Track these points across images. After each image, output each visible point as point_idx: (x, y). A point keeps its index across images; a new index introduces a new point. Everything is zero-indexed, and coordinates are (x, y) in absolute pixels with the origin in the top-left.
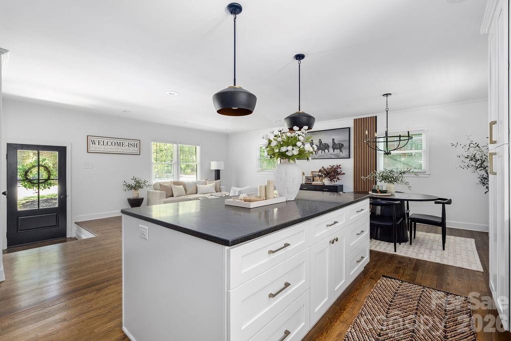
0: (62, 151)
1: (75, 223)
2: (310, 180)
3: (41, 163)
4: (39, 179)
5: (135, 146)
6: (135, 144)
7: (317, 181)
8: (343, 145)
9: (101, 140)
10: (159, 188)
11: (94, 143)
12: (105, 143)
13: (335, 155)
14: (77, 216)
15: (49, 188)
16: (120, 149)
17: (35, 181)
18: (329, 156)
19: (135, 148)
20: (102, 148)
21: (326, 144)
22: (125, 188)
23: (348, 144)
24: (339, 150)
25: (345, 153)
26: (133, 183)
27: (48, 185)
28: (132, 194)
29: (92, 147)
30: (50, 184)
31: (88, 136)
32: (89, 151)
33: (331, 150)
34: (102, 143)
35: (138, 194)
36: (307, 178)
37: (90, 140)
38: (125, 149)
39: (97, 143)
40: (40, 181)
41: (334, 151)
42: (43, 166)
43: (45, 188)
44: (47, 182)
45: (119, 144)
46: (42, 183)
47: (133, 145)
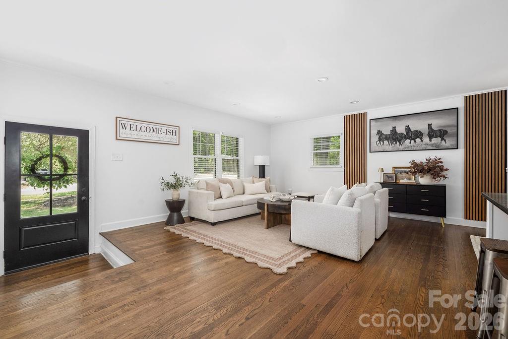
0: (83, 136)
1: (100, 234)
2: (392, 177)
3: (54, 152)
4: (51, 175)
5: (174, 134)
6: (174, 132)
7: (403, 179)
8: (447, 132)
9: (134, 123)
10: (205, 187)
11: (124, 127)
12: (138, 129)
13: (432, 145)
14: (103, 224)
15: (66, 187)
16: (155, 137)
17: (46, 177)
18: (423, 147)
19: (174, 137)
20: (134, 135)
21: (417, 131)
22: (164, 186)
23: (456, 130)
24: (439, 139)
25: (449, 142)
26: (172, 180)
27: (64, 182)
28: (171, 195)
29: (123, 133)
30: (67, 181)
31: (117, 118)
32: (118, 138)
33: (426, 139)
34: (134, 128)
35: (179, 195)
36: (386, 175)
37: (119, 123)
38: (161, 137)
39: (128, 128)
40: (53, 177)
41: (430, 140)
42: (56, 156)
43: (60, 186)
44: (61, 178)
45: (155, 130)
46: (55, 179)
47: (171, 132)
